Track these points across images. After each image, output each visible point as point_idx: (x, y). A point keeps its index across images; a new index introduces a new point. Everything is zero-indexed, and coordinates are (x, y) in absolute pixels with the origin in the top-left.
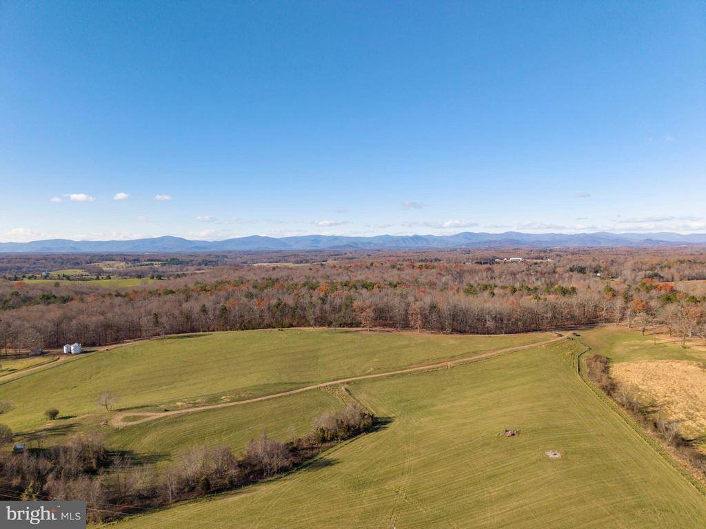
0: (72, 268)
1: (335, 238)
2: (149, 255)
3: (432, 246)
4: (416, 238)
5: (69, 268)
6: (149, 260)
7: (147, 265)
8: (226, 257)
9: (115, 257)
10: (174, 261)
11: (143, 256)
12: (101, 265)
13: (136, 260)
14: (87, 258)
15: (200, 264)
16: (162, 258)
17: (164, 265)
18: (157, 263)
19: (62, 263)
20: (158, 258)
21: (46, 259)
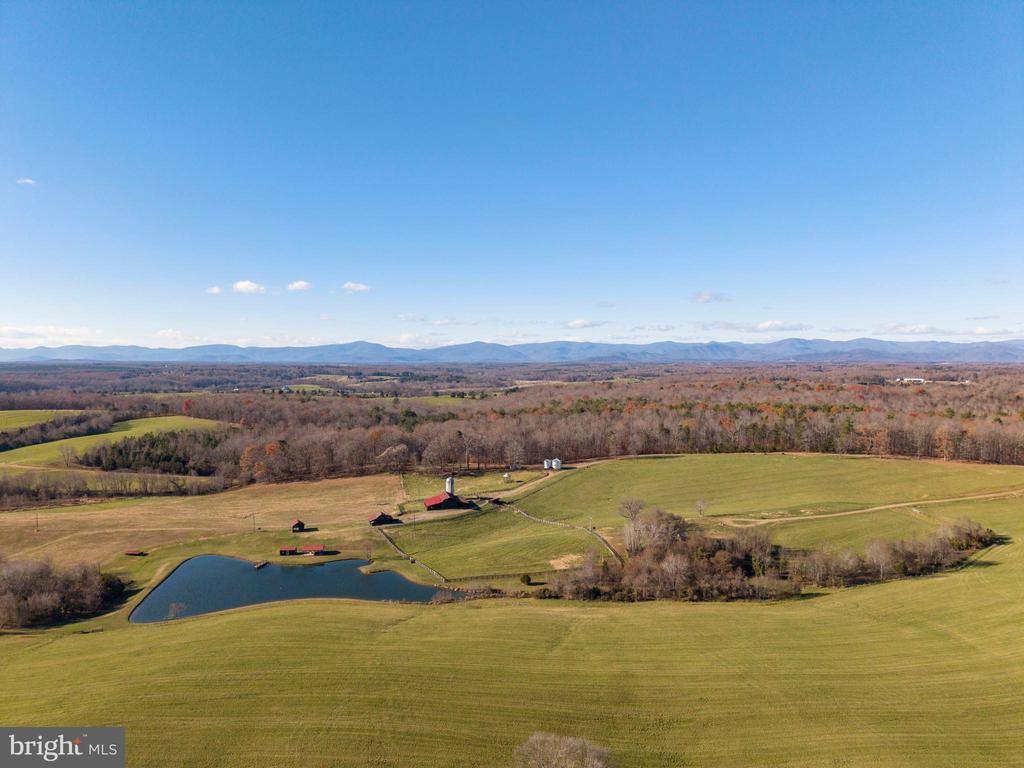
1: (592, 346)
3: (741, 358)
4: (715, 347)
6: (375, 374)
10: (409, 376)
13: (358, 373)
18: (388, 378)
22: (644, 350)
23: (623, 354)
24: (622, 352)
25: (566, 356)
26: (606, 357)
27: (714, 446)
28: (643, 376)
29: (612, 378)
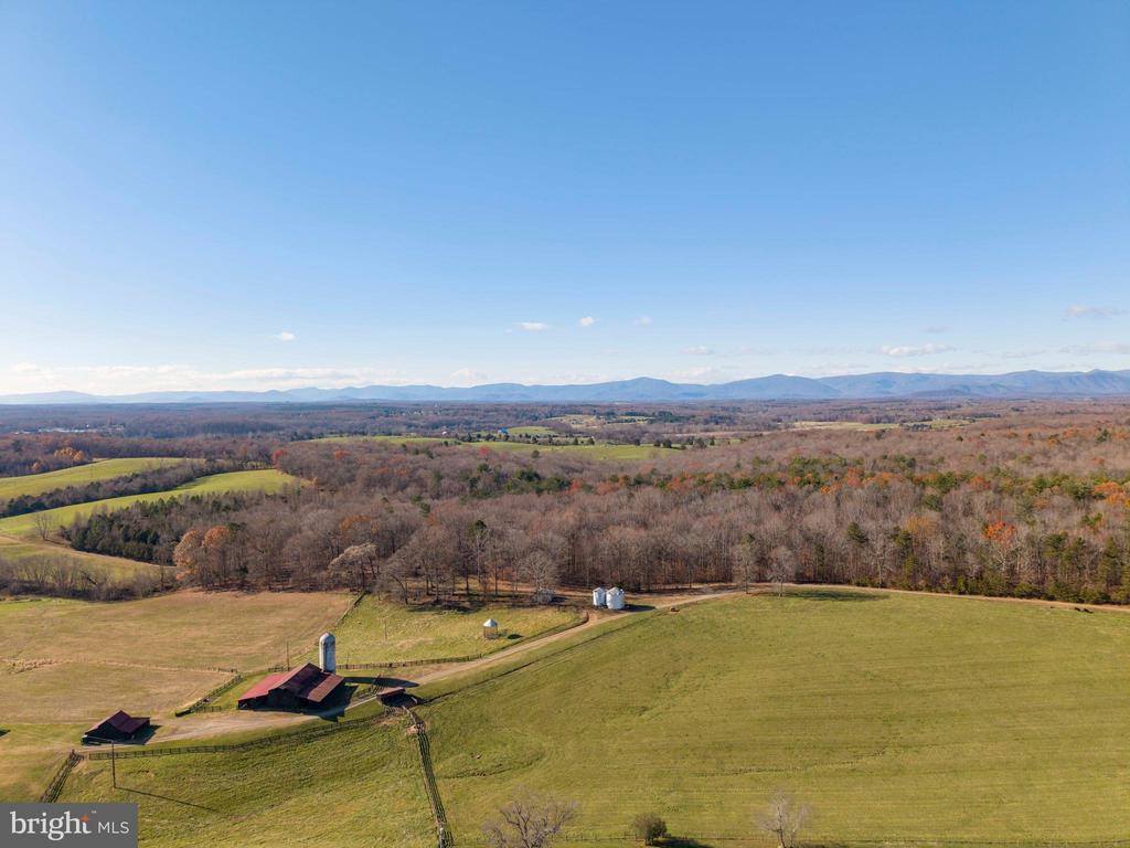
0: (532, 425)
2: (627, 407)
5: (528, 425)
6: (627, 414)
7: (626, 421)
8: (739, 410)
9: (582, 409)
10: (664, 416)
11: (618, 408)
12: (565, 420)
13: (610, 413)
14: (547, 410)
15: (706, 422)
16: (646, 411)
17: (652, 422)
18: (641, 418)
19: (517, 417)
20: (638, 411)
21: (496, 410)
22: (995, 383)
23: (966, 387)
24: (963, 386)
25: (890, 390)
26: (940, 392)
27: (962, 579)
28: (974, 417)
29: (930, 420)
